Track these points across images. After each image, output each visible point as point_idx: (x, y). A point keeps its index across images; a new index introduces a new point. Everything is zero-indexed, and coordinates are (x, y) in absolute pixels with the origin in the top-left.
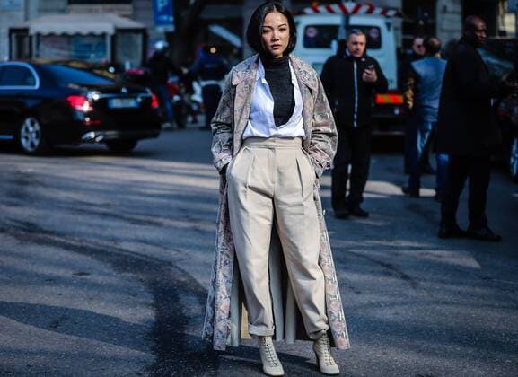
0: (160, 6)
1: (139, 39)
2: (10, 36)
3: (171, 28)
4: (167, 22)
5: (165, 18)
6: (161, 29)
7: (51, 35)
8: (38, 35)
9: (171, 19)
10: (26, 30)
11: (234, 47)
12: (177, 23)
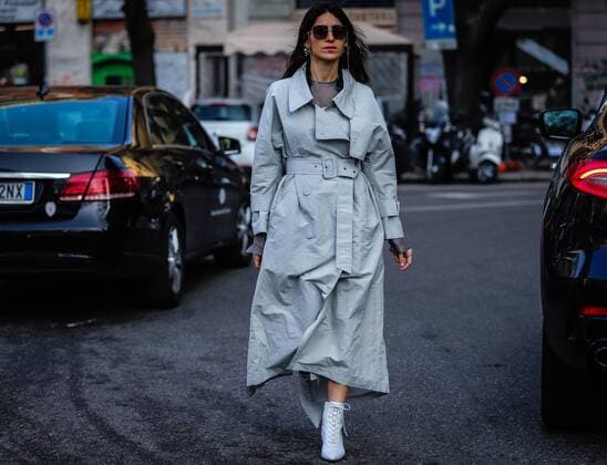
0: (433, 7)
1: (402, 61)
2: (197, 58)
3: (452, 44)
4: (446, 34)
5: (442, 26)
6: (435, 45)
7: (260, 56)
8: (240, 56)
9: (452, 28)
10: (220, 48)
11: (557, 74)
12: (461, 34)
